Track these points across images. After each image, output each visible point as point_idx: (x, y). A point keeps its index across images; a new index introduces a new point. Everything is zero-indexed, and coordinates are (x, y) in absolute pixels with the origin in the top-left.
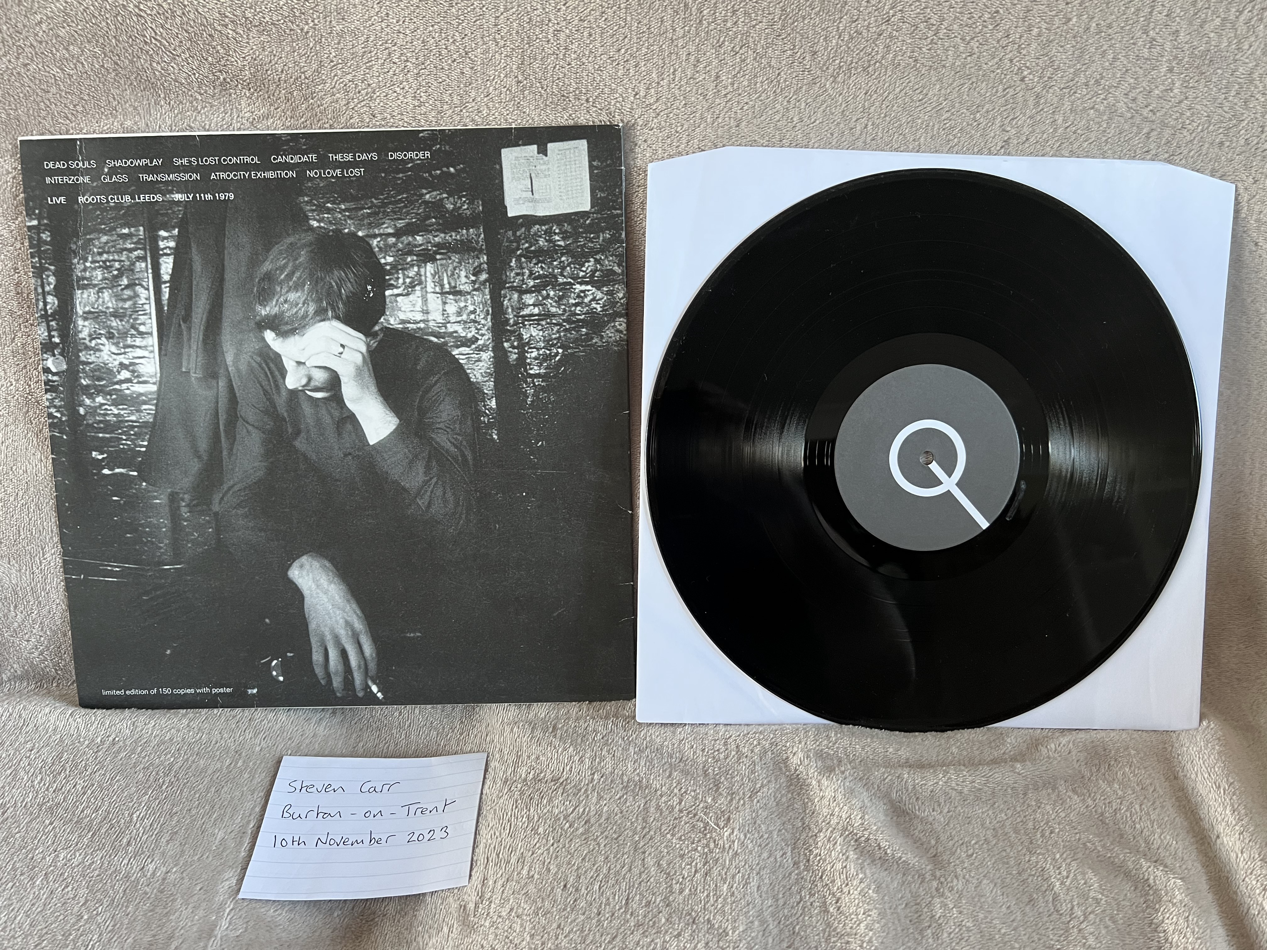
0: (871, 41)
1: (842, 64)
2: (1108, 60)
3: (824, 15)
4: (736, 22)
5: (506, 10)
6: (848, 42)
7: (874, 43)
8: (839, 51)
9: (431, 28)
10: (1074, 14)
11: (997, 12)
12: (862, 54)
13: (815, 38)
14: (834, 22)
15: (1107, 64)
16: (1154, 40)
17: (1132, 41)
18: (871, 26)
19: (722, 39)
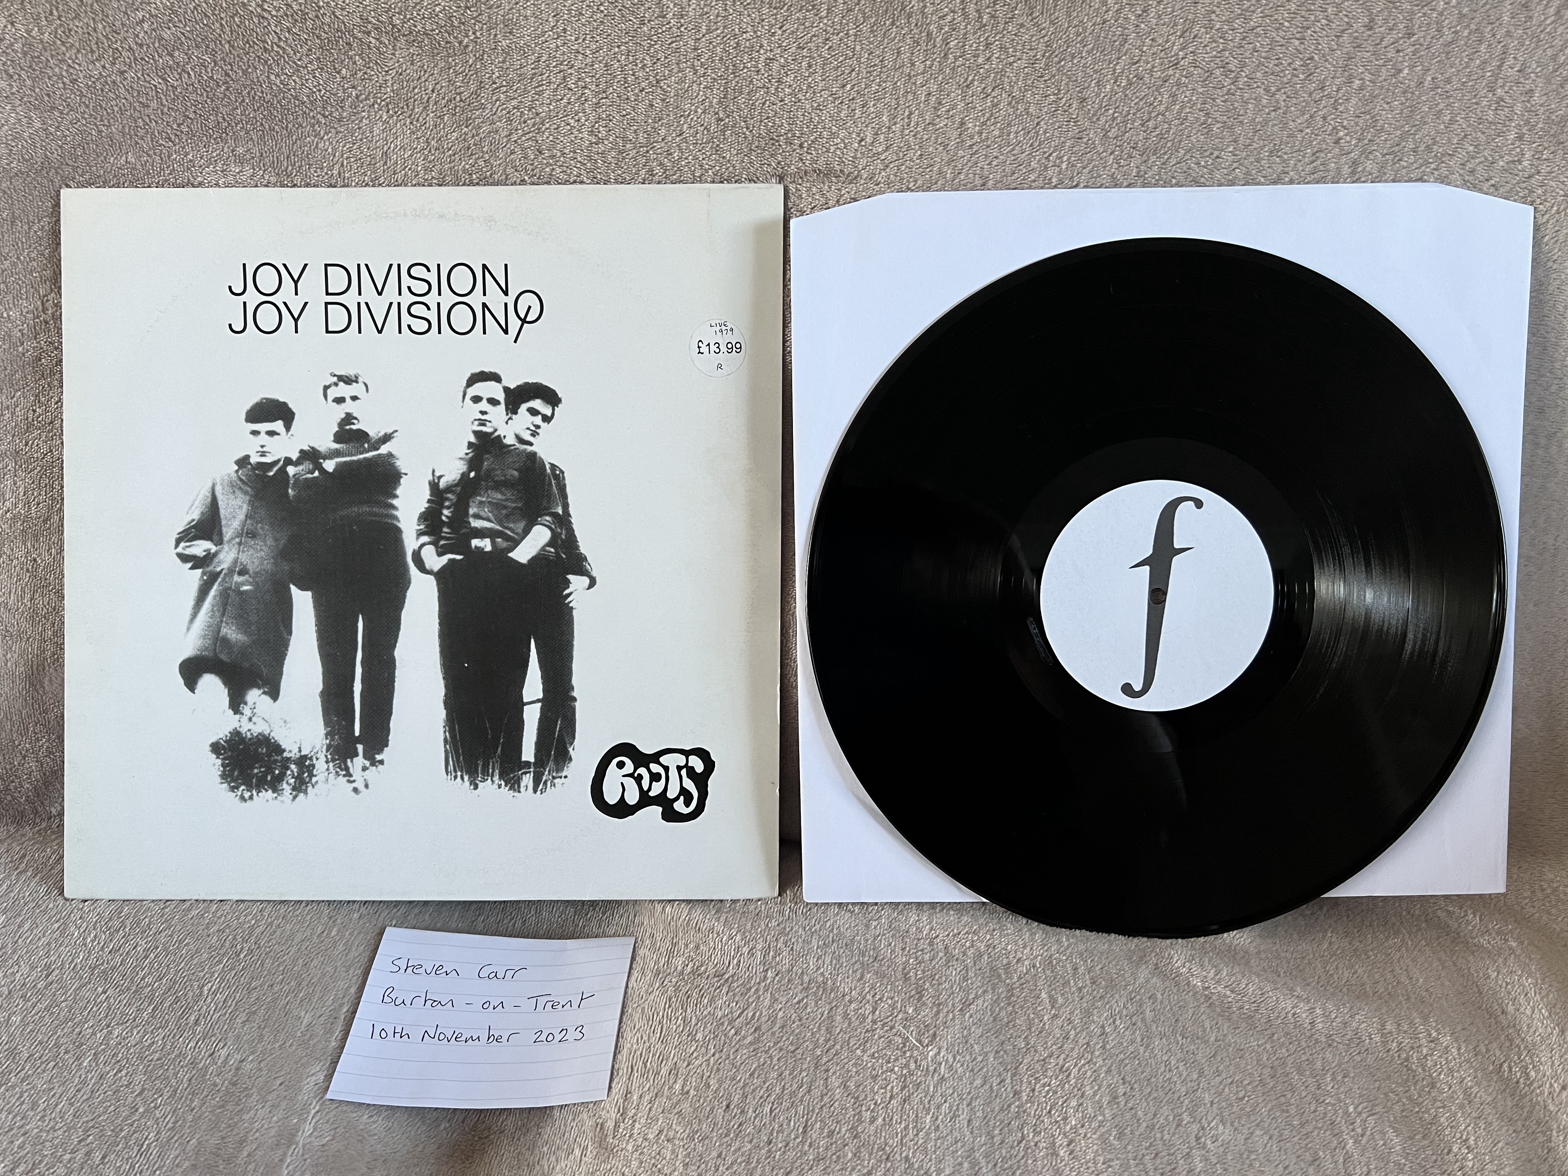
0: (1154, 88)
1: (1116, 115)
2: (1444, 123)
3: (1098, 54)
4: (989, 58)
5: (709, 31)
6: (1125, 89)
7: (1157, 91)
8: (1114, 99)
9: (617, 50)
10: (1406, 64)
11: (1312, 58)
12: (1141, 103)
13: (1085, 81)
14: (1110, 63)
15: (1442, 127)
16: (1503, 100)
17: (1474, 101)
18: (1155, 69)
19: (970, 78)
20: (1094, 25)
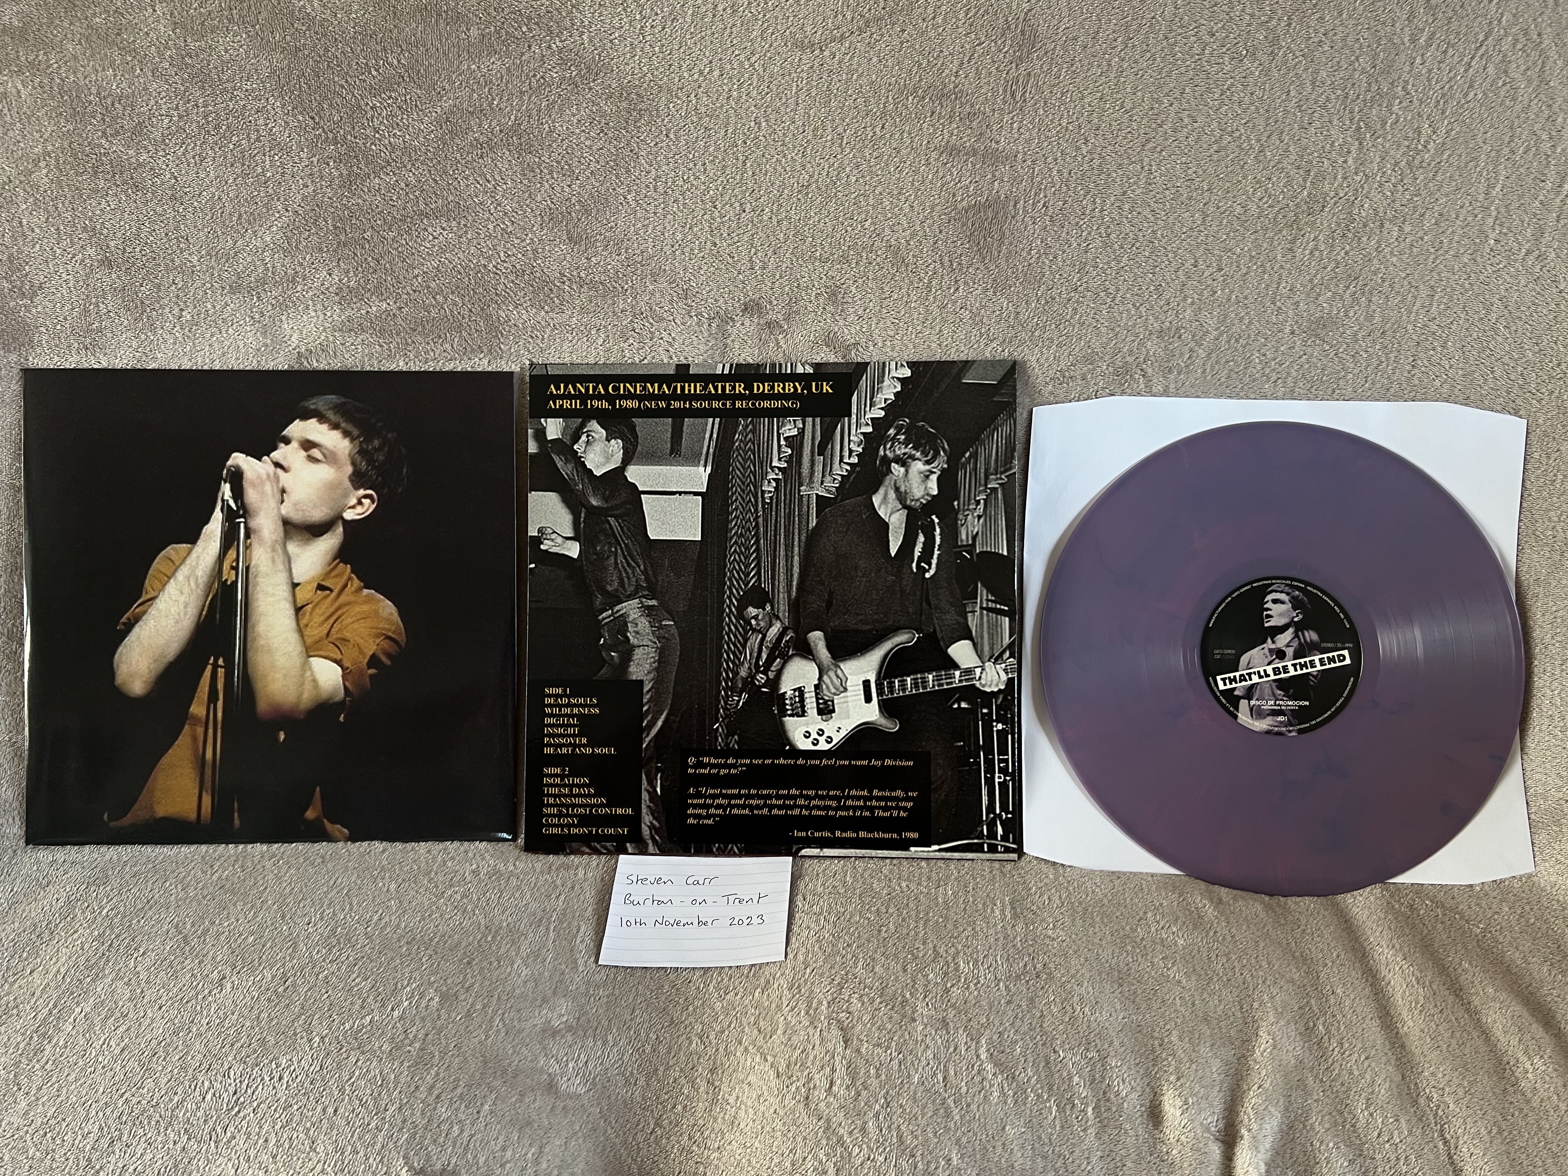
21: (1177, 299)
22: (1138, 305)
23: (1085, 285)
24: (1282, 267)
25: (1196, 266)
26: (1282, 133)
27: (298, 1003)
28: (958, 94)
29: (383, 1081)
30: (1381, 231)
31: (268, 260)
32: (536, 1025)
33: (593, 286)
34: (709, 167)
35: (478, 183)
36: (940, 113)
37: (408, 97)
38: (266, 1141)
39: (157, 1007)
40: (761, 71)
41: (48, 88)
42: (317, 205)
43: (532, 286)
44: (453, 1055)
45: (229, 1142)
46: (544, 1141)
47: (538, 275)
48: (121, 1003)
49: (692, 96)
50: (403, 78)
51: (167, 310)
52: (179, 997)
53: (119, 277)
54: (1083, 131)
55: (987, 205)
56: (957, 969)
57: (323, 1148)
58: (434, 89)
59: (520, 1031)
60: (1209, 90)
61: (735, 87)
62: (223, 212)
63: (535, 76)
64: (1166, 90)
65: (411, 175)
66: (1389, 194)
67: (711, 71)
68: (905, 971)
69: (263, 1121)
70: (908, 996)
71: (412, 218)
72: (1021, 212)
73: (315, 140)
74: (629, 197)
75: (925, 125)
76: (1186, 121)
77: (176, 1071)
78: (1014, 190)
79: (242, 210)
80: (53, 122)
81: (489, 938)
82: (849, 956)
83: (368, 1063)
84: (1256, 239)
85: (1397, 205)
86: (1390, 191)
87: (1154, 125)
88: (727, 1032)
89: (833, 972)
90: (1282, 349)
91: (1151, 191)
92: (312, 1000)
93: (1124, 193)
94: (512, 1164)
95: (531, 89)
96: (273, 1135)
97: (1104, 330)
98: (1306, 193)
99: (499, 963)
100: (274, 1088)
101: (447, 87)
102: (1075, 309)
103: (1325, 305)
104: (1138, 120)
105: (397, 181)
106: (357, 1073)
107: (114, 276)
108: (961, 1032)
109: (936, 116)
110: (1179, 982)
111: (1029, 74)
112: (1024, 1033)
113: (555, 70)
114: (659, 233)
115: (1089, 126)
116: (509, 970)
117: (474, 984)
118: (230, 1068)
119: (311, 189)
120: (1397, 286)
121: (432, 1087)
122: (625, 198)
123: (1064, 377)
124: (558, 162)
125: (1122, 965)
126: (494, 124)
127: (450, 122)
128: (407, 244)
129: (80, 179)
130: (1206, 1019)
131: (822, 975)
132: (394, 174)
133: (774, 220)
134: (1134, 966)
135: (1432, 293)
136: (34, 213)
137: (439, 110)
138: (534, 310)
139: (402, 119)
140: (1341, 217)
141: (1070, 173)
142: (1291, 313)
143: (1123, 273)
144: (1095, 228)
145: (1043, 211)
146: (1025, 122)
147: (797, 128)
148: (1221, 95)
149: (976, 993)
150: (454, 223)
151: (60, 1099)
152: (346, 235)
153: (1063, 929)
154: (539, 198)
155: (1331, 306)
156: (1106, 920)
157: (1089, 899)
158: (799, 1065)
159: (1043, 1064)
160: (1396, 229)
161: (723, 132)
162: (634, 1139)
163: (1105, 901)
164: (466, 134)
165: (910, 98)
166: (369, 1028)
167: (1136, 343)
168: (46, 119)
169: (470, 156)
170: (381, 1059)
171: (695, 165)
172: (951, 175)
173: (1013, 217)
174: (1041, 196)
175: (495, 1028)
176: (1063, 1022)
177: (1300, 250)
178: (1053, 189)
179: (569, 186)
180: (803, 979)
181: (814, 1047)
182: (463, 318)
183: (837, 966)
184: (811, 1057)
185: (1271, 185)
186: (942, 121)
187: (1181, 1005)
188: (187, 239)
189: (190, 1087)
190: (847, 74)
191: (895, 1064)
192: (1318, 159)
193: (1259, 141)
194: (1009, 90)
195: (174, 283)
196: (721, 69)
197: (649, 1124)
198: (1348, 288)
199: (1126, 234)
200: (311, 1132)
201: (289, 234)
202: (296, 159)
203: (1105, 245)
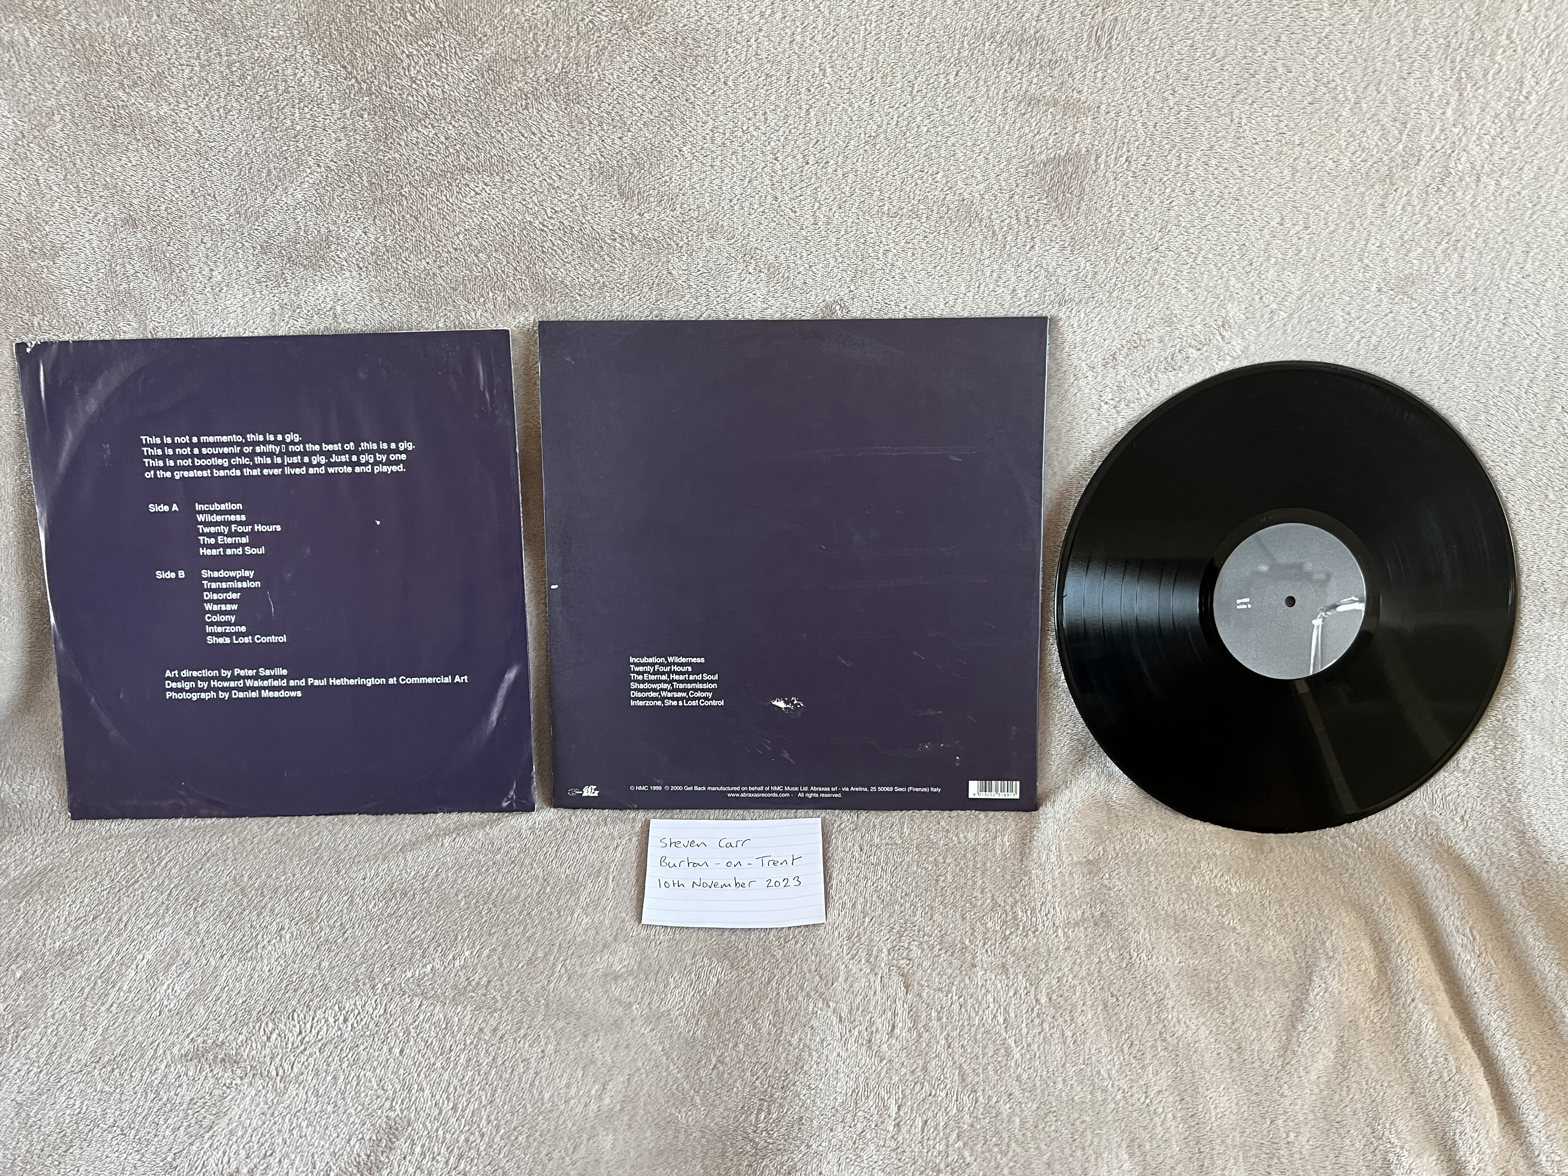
20: (1103, 224)
21: (1260, 259)
22: (1220, 265)
23: (1166, 245)
24: (1371, 223)
25: (1282, 225)
26: (1379, 84)
27: (358, 953)
28: (1039, 40)
29: (447, 1024)
30: (1477, 186)
31: (300, 218)
32: (597, 970)
33: (646, 243)
34: (770, 116)
35: (523, 136)
36: (1019, 60)
37: (447, 44)
38: (335, 1078)
39: (219, 955)
40: (827, 13)
41: (57, 36)
42: (351, 160)
43: (581, 243)
44: (516, 1000)
45: (297, 1078)
46: (607, 1079)
47: (588, 231)
48: (182, 952)
49: (753, 40)
50: (441, 22)
51: (197, 270)
52: (240, 947)
53: (144, 237)
54: (1171, 81)
55: (1067, 159)
56: (1015, 918)
57: (390, 1087)
58: (475, 36)
59: (583, 976)
60: (1306, 38)
61: (799, 30)
62: (251, 168)
63: (583, 19)
64: (1261, 37)
65: (451, 127)
66: (1487, 147)
67: (773, 13)
68: (964, 919)
69: (330, 1059)
70: (967, 943)
71: (452, 173)
72: (1102, 167)
73: (347, 91)
74: (684, 149)
75: (1003, 73)
76: (1281, 70)
77: (240, 1014)
78: (1096, 143)
79: (271, 166)
80: (65, 74)
81: (548, 890)
82: (908, 905)
83: (432, 1007)
84: (1347, 195)
85: (1496, 158)
86: (1489, 144)
87: (1246, 75)
88: (788, 978)
89: (892, 920)
90: (1367, 307)
91: (1240, 145)
92: (373, 950)
93: (1212, 147)
94: (576, 1100)
95: (578, 34)
96: (341, 1073)
97: (1184, 291)
98: (1401, 146)
99: (559, 913)
100: (340, 1029)
101: (489, 33)
102: (1155, 269)
103: (1415, 261)
104: (1230, 69)
105: (436, 134)
106: (421, 1018)
107: (139, 235)
108: (1020, 977)
109: (1014, 63)
110: (1234, 929)
111: (1116, 19)
112: (1083, 978)
113: (604, 14)
114: (716, 188)
115: (1178, 76)
116: (569, 919)
117: (535, 934)
118: (294, 1011)
119: (345, 142)
120: (1491, 242)
121: (495, 1030)
122: (680, 151)
123: (1141, 340)
124: (608, 113)
125: (1178, 912)
126: (539, 73)
127: (492, 70)
128: (447, 200)
129: (98, 133)
130: (1261, 965)
131: (881, 924)
132: (433, 127)
133: (840, 172)
134: (1190, 914)
135: (1528, 249)
136: (51, 170)
137: (480, 58)
138: (583, 268)
139: (441, 67)
140: (1437, 171)
141: (1155, 127)
142: (1379, 271)
143: (1206, 232)
144: (1179, 185)
145: (1125, 166)
146: (1109, 71)
147: (865, 75)
148: (1319, 43)
149: (1034, 940)
150: (497, 179)
151: (126, 1040)
152: (383, 191)
153: (1119, 879)
154: (588, 152)
155: (1421, 262)
156: (1160, 869)
157: (1143, 848)
158: (861, 1010)
159: (1101, 1007)
160: (1493, 183)
161: (785, 79)
162: (696, 1074)
163: (1160, 850)
164: (510, 83)
165: (987, 44)
166: (431, 975)
167: (1216, 305)
168: (58, 69)
169: (514, 107)
170: (445, 1004)
171: (755, 114)
172: (1030, 126)
173: (1094, 172)
174: (1124, 150)
175: (557, 974)
176: (1120, 968)
177: (1392, 205)
178: (1137, 143)
179: (620, 138)
180: (862, 928)
181: (875, 993)
182: (508, 276)
183: (895, 915)
184: (873, 1003)
185: (1365, 139)
186: (1020, 69)
187: (1236, 951)
188: (215, 197)
189: (254, 1028)
190: (920, 17)
191: (956, 1007)
192: (1416, 111)
193: (1354, 92)
194: (1094, 36)
195: (202, 242)
196: (784, 10)
197: (710, 1060)
198: (1439, 243)
199: (1211, 192)
200: (378, 1071)
201: (322, 191)
202: (328, 111)
203: (1189, 203)
